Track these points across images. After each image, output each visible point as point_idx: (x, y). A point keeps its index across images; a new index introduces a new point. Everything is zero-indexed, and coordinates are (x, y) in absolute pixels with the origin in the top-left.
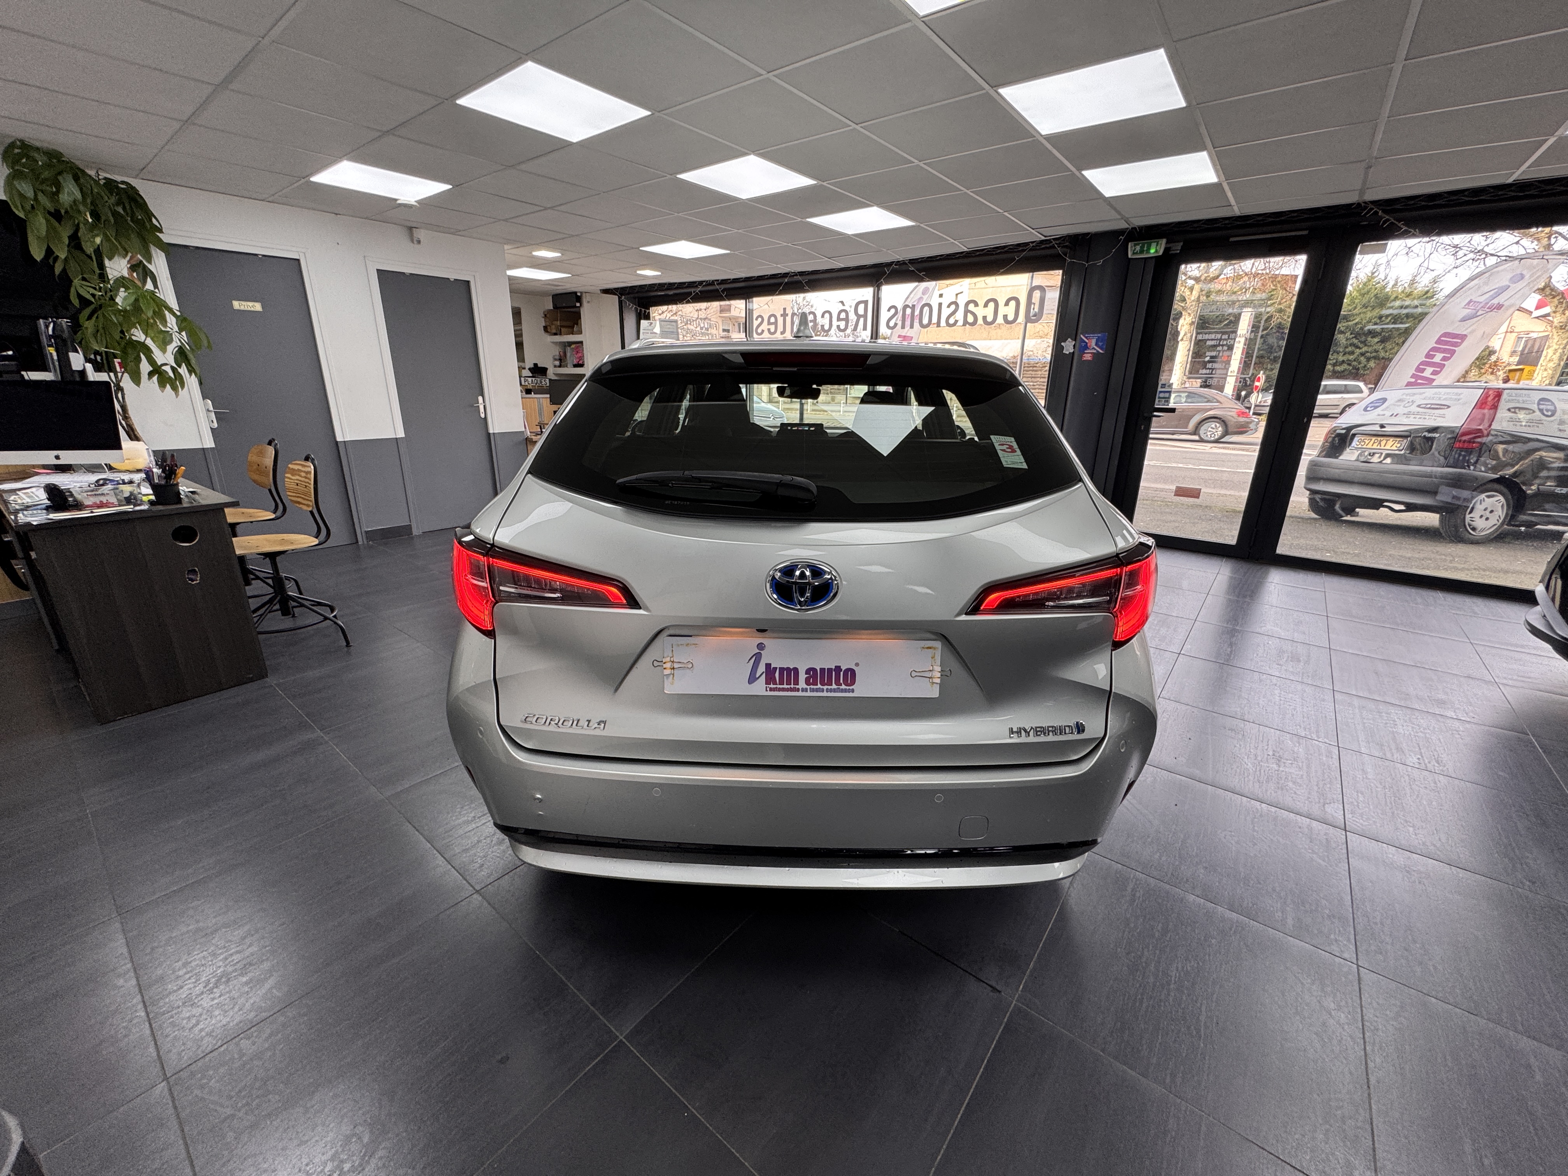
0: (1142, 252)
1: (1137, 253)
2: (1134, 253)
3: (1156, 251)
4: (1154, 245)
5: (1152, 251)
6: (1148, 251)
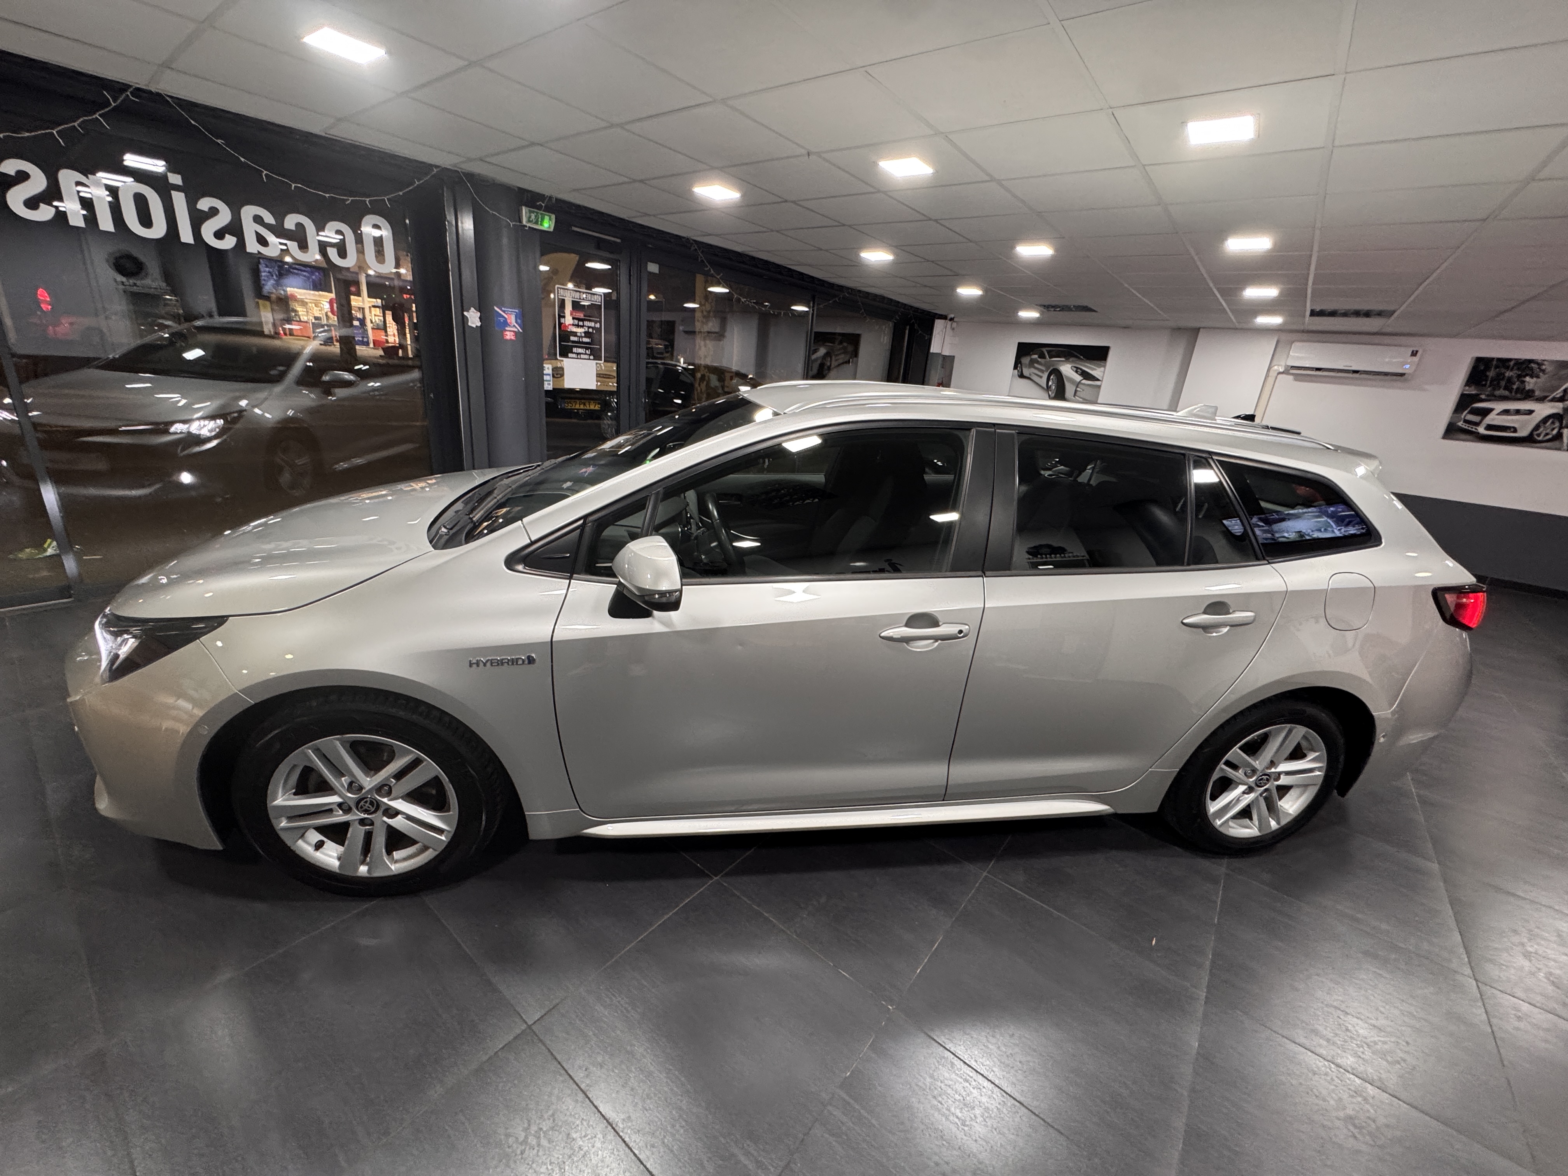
0: (536, 223)
1: (530, 221)
3: (549, 227)
4: (546, 218)
5: (546, 224)
6: (541, 225)
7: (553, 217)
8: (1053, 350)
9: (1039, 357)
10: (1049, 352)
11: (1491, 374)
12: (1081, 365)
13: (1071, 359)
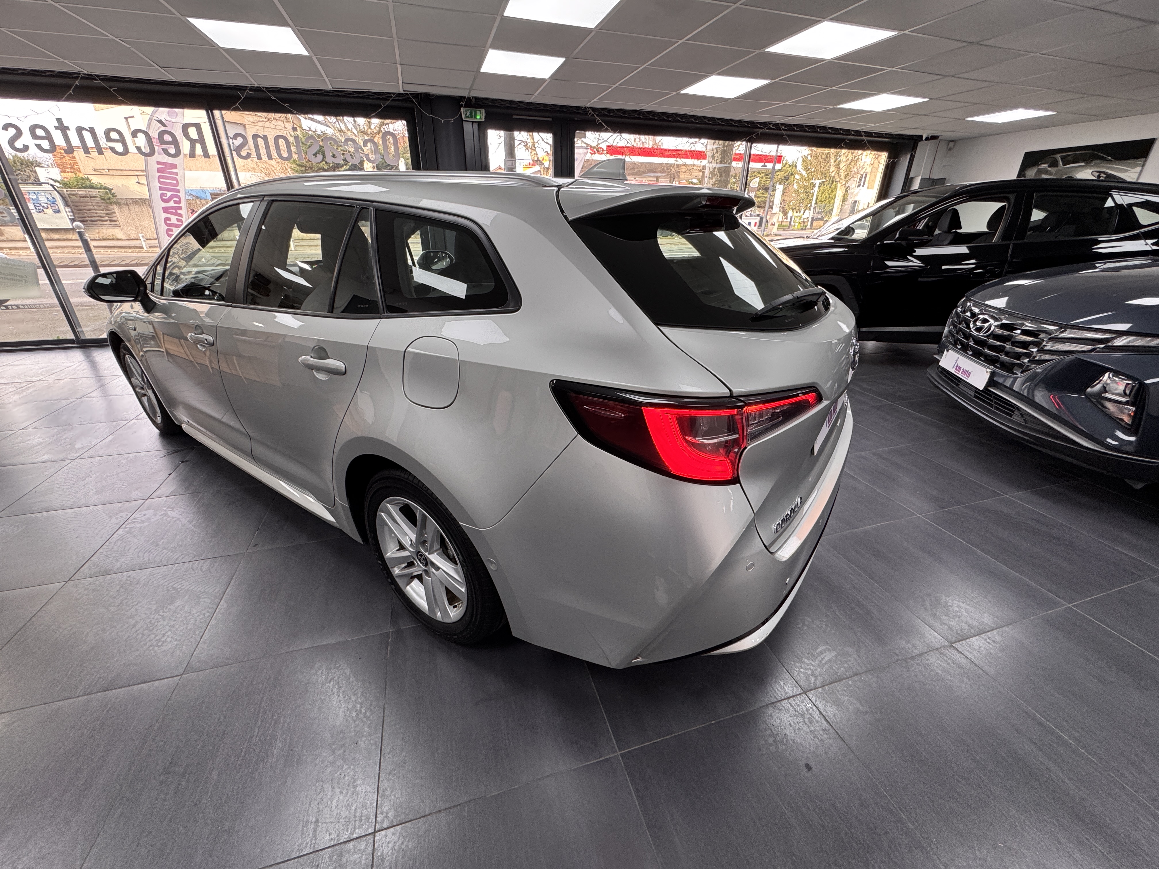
0: (471, 117)
1: (468, 117)
2: (466, 117)
3: (481, 118)
4: (478, 112)
5: (478, 117)
6: (475, 118)
7: (483, 111)
8: (1068, 156)
9: (1049, 167)
10: (1063, 158)
12: (1108, 168)
13: (1093, 163)
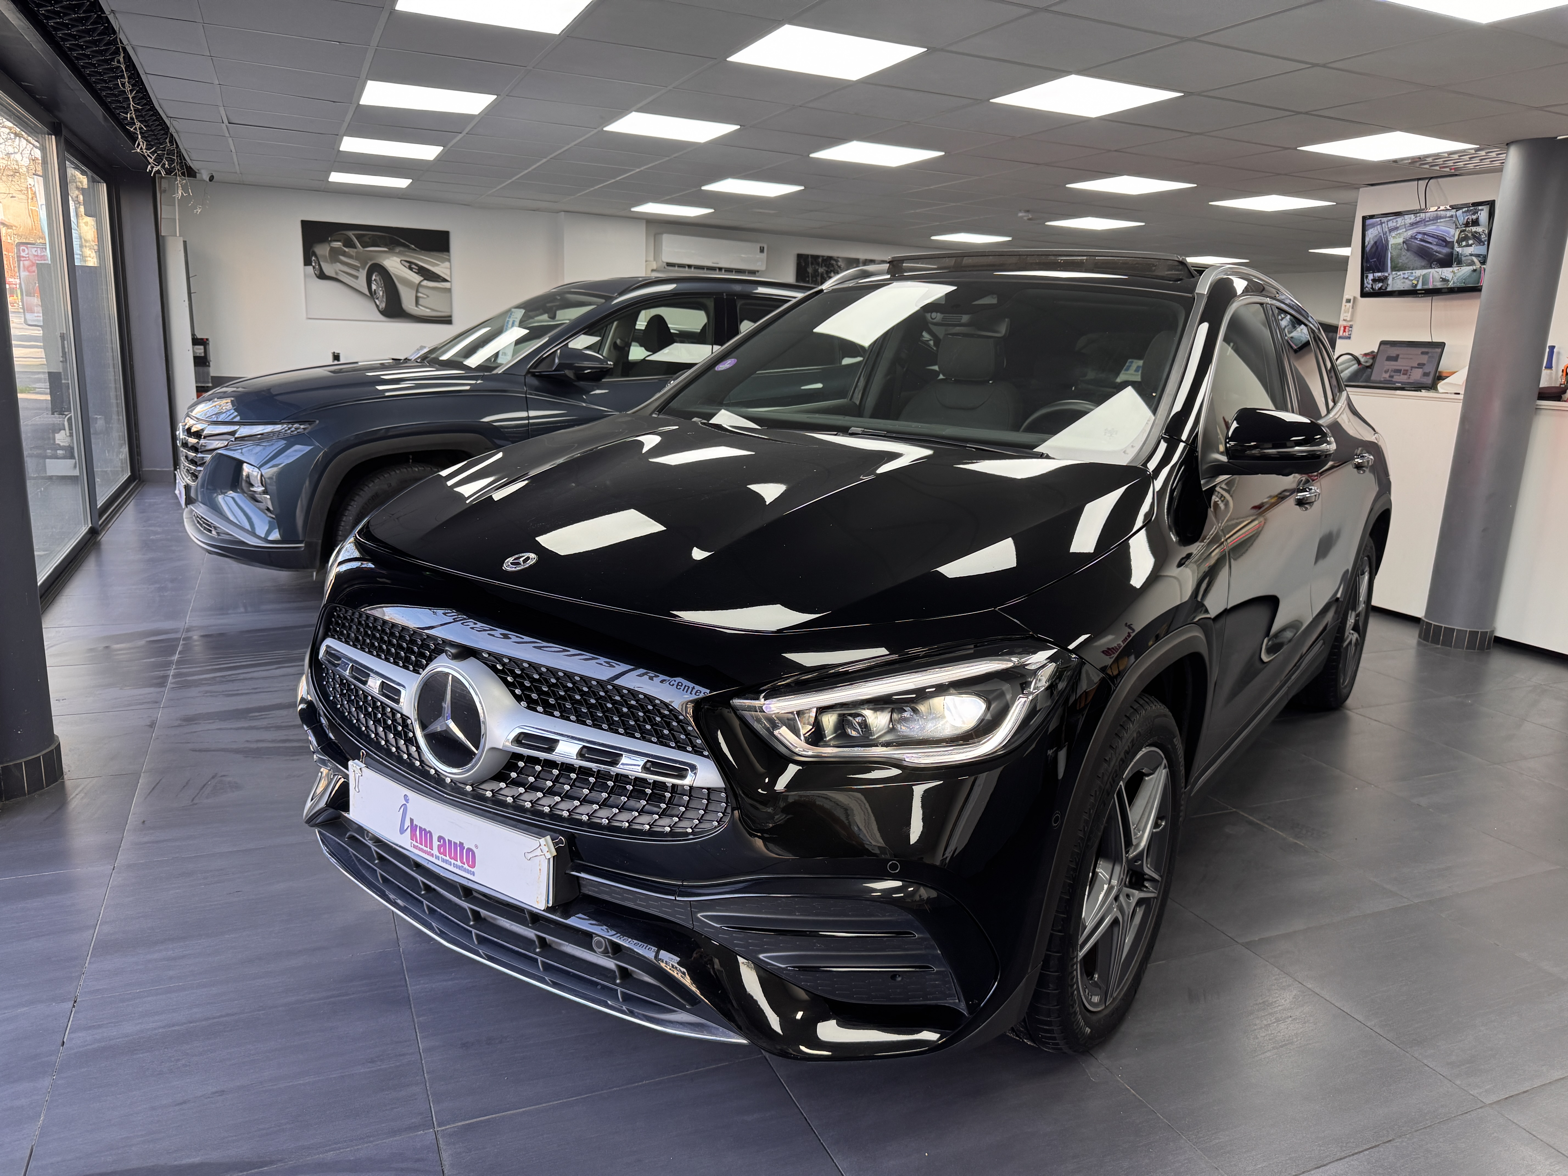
9: (345, 245)
11: (810, 270)
13: (397, 250)
